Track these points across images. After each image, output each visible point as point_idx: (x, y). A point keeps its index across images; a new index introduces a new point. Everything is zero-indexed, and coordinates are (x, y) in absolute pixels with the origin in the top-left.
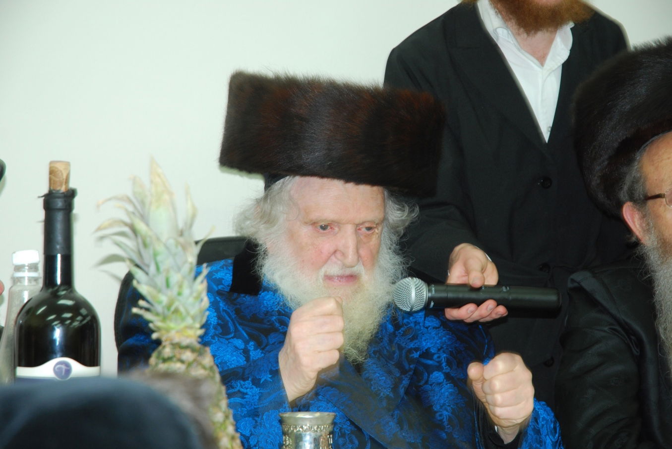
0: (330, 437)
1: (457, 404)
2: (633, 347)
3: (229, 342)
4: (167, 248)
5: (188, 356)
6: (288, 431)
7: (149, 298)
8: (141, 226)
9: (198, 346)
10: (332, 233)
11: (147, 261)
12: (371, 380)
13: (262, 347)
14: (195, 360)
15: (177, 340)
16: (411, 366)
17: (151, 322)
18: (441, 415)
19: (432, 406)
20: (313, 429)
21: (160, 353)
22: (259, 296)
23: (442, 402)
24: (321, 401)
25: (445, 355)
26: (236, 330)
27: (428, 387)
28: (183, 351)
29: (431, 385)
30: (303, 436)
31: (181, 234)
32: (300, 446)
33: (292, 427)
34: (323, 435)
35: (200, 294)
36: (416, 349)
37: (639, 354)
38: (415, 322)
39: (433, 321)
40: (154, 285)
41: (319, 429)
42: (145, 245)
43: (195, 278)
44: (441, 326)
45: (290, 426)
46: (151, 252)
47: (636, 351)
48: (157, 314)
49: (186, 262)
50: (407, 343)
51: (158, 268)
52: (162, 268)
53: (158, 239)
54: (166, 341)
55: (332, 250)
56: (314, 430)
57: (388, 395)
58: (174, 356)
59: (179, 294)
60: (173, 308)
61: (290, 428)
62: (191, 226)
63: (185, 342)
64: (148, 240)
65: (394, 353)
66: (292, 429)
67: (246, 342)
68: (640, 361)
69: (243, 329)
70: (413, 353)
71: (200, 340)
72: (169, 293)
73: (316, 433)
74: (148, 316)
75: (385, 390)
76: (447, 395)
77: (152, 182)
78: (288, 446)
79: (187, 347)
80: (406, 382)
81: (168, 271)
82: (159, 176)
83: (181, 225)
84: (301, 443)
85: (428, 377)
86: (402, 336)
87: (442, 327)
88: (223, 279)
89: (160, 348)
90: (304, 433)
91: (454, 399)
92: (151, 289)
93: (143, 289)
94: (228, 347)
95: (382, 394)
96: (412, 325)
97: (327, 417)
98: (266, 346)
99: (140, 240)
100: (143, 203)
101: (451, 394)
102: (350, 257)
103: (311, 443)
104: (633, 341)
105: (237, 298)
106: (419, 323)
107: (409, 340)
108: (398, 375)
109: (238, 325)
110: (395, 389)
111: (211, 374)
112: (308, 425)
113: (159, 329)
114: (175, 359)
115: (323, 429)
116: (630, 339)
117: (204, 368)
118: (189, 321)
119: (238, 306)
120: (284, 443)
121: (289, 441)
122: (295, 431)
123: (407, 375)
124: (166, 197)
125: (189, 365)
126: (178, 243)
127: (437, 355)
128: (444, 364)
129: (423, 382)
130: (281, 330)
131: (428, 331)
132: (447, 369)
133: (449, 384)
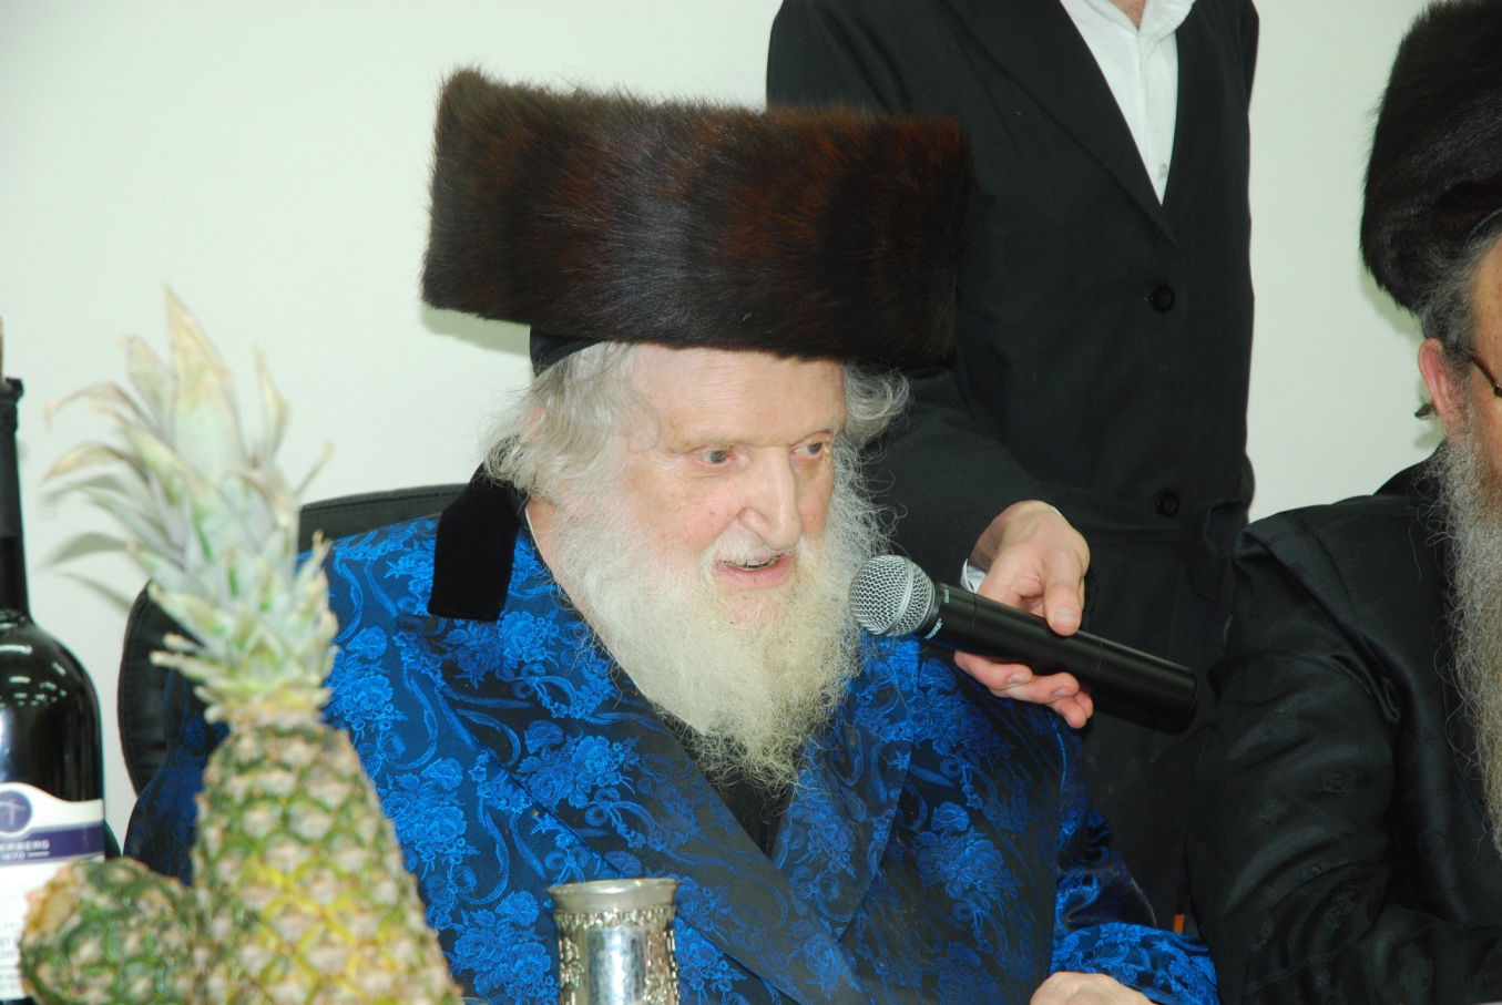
0: (668, 935)
1: (1002, 891)
2: (1388, 705)
4: (225, 498)
5: (298, 752)
6: (569, 927)
7: (190, 624)
8: (157, 453)
9: (320, 728)
10: (734, 469)
11: (178, 537)
13: (511, 763)
14: (316, 762)
15: (267, 716)
16: (893, 793)
17: (201, 683)
18: (966, 911)
20: (627, 919)
21: (229, 753)
22: (499, 622)
23: (968, 878)
25: (968, 766)
27: (929, 836)
28: (283, 742)
29: (938, 833)
30: (605, 936)
31: (255, 462)
32: (600, 961)
33: (577, 917)
34: (653, 931)
35: (312, 605)
36: (903, 746)
37: (1397, 720)
38: (900, 672)
39: (938, 674)
40: (198, 591)
41: (642, 918)
42: (171, 498)
43: (300, 564)
44: (956, 687)
45: (574, 916)
46: (187, 510)
47: (1391, 712)
48: (213, 661)
49: (275, 526)
50: (880, 729)
51: (206, 551)
52: (216, 547)
53: (201, 479)
54: (239, 724)
55: (735, 508)
56: (631, 921)
57: (844, 871)
58: (265, 756)
59: (264, 607)
60: (251, 643)
61: (574, 918)
62: (276, 445)
63: (289, 721)
64: (177, 483)
66: (578, 922)
68: (1401, 736)
69: (462, 719)
70: (896, 757)
71: (322, 715)
72: (239, 606)
73: (634, 927)
74: (192, 668)
76: (980, 866)
77: (173, 347)
78: (570, 962)
79: (296, 732)
80: (881, 836)
81: (231, 554)
82: (189, 332)
83: (250, 451)
84: (601, 955)
85: (930, 813)
86: (869, 706)
87: (959, 692)
88: (410, 577)
89: (228, 742)
90: (607, 930)
91: (995, 877)
92: (194, 602)
93: (176, 604)
95: (830, 869)
96: (894, 679)
97: (657, 888)
99: (156, 487)
100: (155, 398)
101: (989, 864)
102: (781, 524)
103: (624, 953)
104: (1386, 689)
105: (445, 633)
106: (908, 677)
107: (887, 721)
108: (863, 817)
109: (446, 711)
110: (857, 855)
111: (358, 792)
112: (616, 910)
113: (221, 697)
114: (266, 763)
115: (652, 917)
116: (1380, 684)
117: (340, 778)
118: (293, 671)
119: (448, 656)
120: (562, 956)
121: (574, 952)
122: (585, 926)
123: (884, 817)
124: (211, 379)
125: (303, 775)
126: (248, 483)
127: (951, 763)
128: (967, 787)
129: (918, 823)
130: (555, 716)
131: (926, 697)
132: (974, 800)
133: (981, 841)
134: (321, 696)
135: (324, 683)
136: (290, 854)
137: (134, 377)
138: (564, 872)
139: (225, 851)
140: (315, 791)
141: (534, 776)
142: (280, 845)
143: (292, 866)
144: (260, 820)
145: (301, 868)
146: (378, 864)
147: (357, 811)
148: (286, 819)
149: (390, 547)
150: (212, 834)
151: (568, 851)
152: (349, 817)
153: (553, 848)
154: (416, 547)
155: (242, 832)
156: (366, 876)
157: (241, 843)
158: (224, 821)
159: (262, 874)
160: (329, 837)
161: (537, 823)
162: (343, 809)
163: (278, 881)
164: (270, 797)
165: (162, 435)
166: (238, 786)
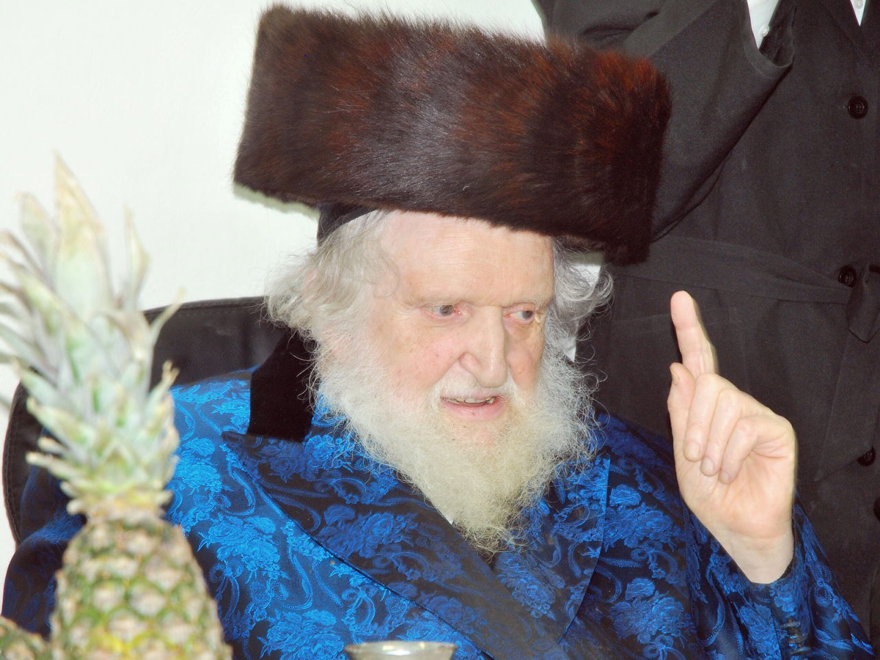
1: (683, 630)
3: (245, 523)
4: (93, 333)
5: (141, 543)
7: (59, 433)
8: (40, 292)
9: (159, 524)
10: (457, 321)
11: (53, 361)
12: (511, 589)
13: (312, 530)
14: (155, 552)
15: (118, 512)
16: (586, 572)
17: (65, 480)
18: (654, 651)
19: (633, 637)
21: (85, 541)
22: (304, 443)
23: (655, 628)
24: (428, 620)
25: (653, 551)
26: (260, 502)
27: (624, 605)
28: (130, 535)
29: (631, 601)
31: (120, 304)
35: (159, 423)
36: (594, 545)
38: (591, 499)
39: (625, 495)
40: (66, 405)
42: (49, 329)
44: (641, 503)
46: (62, 343)
48: (77, 464)
49: (131, 359)
50: (575, 535)
51: (75, 374)
52: (84, 373)
53: (74, 317)
54: (96, 516)
55: (457, 351)
57: (544, 616)
58: (114, 545)
59: (120, 423)
60: (108, 452)
62: (138, 289)
63: (135, 517)
64: (54, 320)
65: (552, 549)
67: (280, 524)
69: (275, 501)
70: (588, 550)
71: (162, 512)
72: (100, 421)
74: (58, 469)
75: (539, 608)
76: (664, 617)
77: (58, 205)
79: (139, 527)
80: (577, 596)
81: (95, 379)
82: (72, 194)
83: (117, 288)
85: (624, 588)
86: (565, 522)
87: (643, 505)
88: (232, 415)
89: (85, 530)
91: (677, 621)
92: (63, 417)
93: (48, 415)
94: (243, 530)
95: (533, 613)
96: (585, 503)
97: (441, 650)
98: (320, 528)
99: (38, 321)
100: (41, 246)
101: (671, 614)
102: (492, 368)
105: (261, 447)
106: (598, 501)
107: (581, 530)
108: (561, 585)
109: (262, 494)
110: (557, 606)
111: (188, 578)
113: (81, 494)
114: (115, 551)
117: (173, 566)
118: (141, 476)
119: (264, 461)
123: (578, 585)
124: (87, 234)
125: (144, 562)
126: (113, 322)
127: (639, 551)
128: (653, 565)
129: (615, 597)
130: (348, 502)
131: (617, 512)
132: (659, 573)
133: (665, 599)
134: (163, 497)
135: (166, 487)
136: (129, 627)
137: (25, 227)
138: (357, 602)
139: (77, 620)
140: (153, 576)
141: (330, 538)
142: (122, 618)
143: (130, 636)
144: (107, 597)
145: (137, 639)
146: (201, 638)
147: (186, 593)
148: (127, 598)
149: (214, 397)
150: (67, 604)
151: (360, 588)
152: (179, 599)
153: (348, 586)
154: (234, 398)
155: (91, 606)
156: (190, 647)
157: (92, 615)
158: (78, 596)
159: (106, 641)
160: (161, 614)
161: (334, 569)
162: (175, 591)
163: (118, 647)
164: (115, 579)
165: (47, 278)
166: (91, 567)
